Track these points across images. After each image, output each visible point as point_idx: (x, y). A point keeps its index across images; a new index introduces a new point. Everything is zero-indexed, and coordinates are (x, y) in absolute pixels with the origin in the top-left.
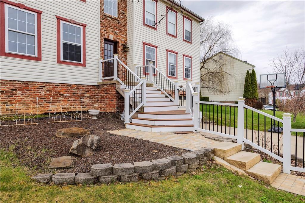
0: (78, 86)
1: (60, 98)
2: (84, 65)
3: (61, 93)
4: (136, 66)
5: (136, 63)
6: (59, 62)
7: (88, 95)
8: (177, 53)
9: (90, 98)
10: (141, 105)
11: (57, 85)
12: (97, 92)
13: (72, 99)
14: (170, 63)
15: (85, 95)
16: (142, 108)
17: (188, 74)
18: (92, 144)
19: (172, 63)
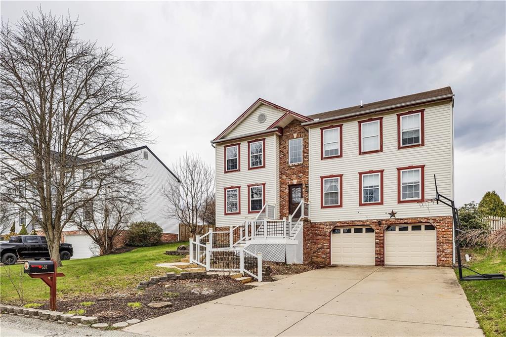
6: (249, 212)
8: (382, 172)
14: (367, 188)
17: (411, 193)
19: (370, 187)
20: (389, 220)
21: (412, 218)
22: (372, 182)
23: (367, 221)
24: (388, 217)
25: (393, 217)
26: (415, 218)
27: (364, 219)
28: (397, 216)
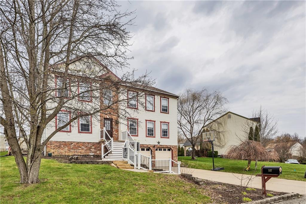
0: (88, 143)
1: (80, 149)
2: (91, 133)
3: (80, 146)
4: (122, 132)
5: (122, 130)
6: (79, 132)
7: (94, 147)
8: (155, 121)
9: (95, 149)
10: (110, 151)
11: (78, 143)
12: (98, 146)
13: (86, 149)
14: (149, 128)
15: (92, 147)
16: (111, 152)
17: (165, 134)
18: (75, 158)
19: (150, 128)
20: (157, 145)
21: (165, 145)
22: (150, 126)
23: (149, 145)
24: (157, 144)
25: (159, 144)
26: (166, 146)
27: (148, 144)
28: (160, 144)
